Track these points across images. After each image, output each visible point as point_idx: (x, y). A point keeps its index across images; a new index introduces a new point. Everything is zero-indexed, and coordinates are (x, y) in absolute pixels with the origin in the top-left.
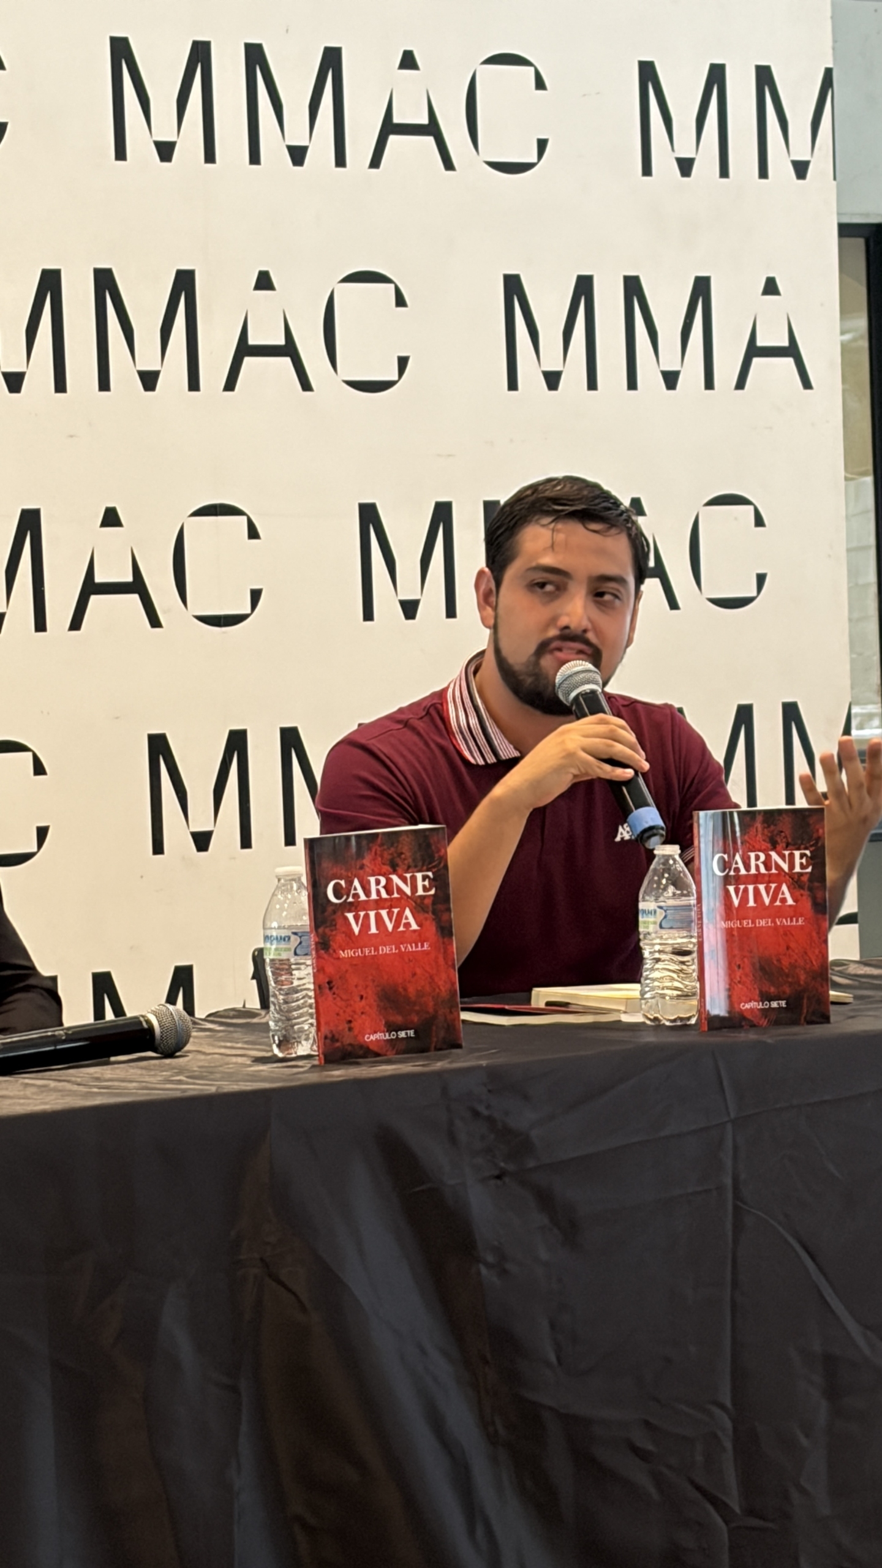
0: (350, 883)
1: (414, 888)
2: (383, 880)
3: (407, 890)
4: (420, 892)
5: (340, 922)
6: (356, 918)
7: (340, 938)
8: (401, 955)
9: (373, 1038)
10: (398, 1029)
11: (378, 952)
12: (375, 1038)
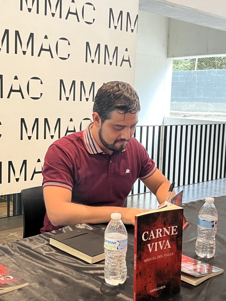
0: (150, 232)
1: (171, 232)
2: (161, 230)
3: (168, 233)
4: (173, 234)
5: (145, 248)
6: (151, 246)
7: (145, 255)
8: (164, 258)
10: (160, 286)
11: (157, 258)
12: (153, 291)
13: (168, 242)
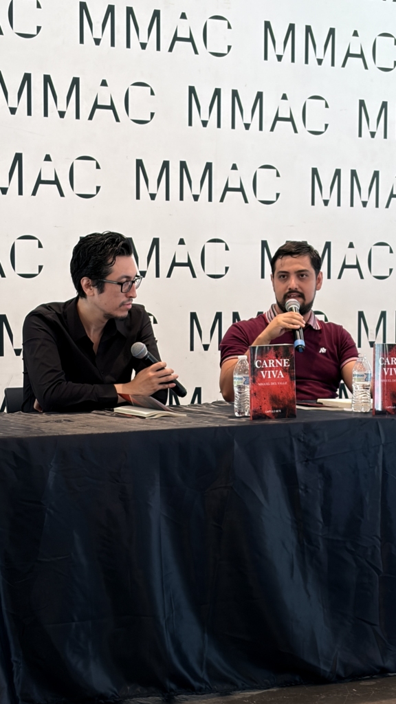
0: (263, 361)
1: (283, 364)
2: (273, 361)
3: (281, 365)
4: (285, 365)
5: (259, 374)
6: (264, 373)
7: (259, 379)
8: (278, 386)
9: (268, 412)
10: (276, 409)
11: (271, 384)
12: (269, 412)
13: (281, 372)
